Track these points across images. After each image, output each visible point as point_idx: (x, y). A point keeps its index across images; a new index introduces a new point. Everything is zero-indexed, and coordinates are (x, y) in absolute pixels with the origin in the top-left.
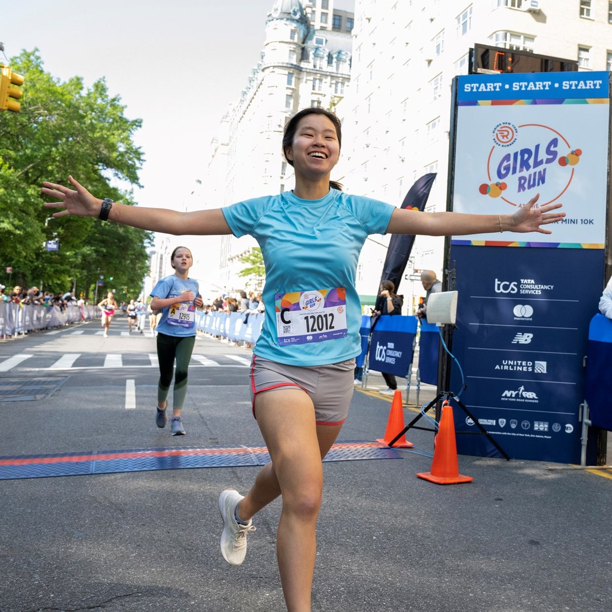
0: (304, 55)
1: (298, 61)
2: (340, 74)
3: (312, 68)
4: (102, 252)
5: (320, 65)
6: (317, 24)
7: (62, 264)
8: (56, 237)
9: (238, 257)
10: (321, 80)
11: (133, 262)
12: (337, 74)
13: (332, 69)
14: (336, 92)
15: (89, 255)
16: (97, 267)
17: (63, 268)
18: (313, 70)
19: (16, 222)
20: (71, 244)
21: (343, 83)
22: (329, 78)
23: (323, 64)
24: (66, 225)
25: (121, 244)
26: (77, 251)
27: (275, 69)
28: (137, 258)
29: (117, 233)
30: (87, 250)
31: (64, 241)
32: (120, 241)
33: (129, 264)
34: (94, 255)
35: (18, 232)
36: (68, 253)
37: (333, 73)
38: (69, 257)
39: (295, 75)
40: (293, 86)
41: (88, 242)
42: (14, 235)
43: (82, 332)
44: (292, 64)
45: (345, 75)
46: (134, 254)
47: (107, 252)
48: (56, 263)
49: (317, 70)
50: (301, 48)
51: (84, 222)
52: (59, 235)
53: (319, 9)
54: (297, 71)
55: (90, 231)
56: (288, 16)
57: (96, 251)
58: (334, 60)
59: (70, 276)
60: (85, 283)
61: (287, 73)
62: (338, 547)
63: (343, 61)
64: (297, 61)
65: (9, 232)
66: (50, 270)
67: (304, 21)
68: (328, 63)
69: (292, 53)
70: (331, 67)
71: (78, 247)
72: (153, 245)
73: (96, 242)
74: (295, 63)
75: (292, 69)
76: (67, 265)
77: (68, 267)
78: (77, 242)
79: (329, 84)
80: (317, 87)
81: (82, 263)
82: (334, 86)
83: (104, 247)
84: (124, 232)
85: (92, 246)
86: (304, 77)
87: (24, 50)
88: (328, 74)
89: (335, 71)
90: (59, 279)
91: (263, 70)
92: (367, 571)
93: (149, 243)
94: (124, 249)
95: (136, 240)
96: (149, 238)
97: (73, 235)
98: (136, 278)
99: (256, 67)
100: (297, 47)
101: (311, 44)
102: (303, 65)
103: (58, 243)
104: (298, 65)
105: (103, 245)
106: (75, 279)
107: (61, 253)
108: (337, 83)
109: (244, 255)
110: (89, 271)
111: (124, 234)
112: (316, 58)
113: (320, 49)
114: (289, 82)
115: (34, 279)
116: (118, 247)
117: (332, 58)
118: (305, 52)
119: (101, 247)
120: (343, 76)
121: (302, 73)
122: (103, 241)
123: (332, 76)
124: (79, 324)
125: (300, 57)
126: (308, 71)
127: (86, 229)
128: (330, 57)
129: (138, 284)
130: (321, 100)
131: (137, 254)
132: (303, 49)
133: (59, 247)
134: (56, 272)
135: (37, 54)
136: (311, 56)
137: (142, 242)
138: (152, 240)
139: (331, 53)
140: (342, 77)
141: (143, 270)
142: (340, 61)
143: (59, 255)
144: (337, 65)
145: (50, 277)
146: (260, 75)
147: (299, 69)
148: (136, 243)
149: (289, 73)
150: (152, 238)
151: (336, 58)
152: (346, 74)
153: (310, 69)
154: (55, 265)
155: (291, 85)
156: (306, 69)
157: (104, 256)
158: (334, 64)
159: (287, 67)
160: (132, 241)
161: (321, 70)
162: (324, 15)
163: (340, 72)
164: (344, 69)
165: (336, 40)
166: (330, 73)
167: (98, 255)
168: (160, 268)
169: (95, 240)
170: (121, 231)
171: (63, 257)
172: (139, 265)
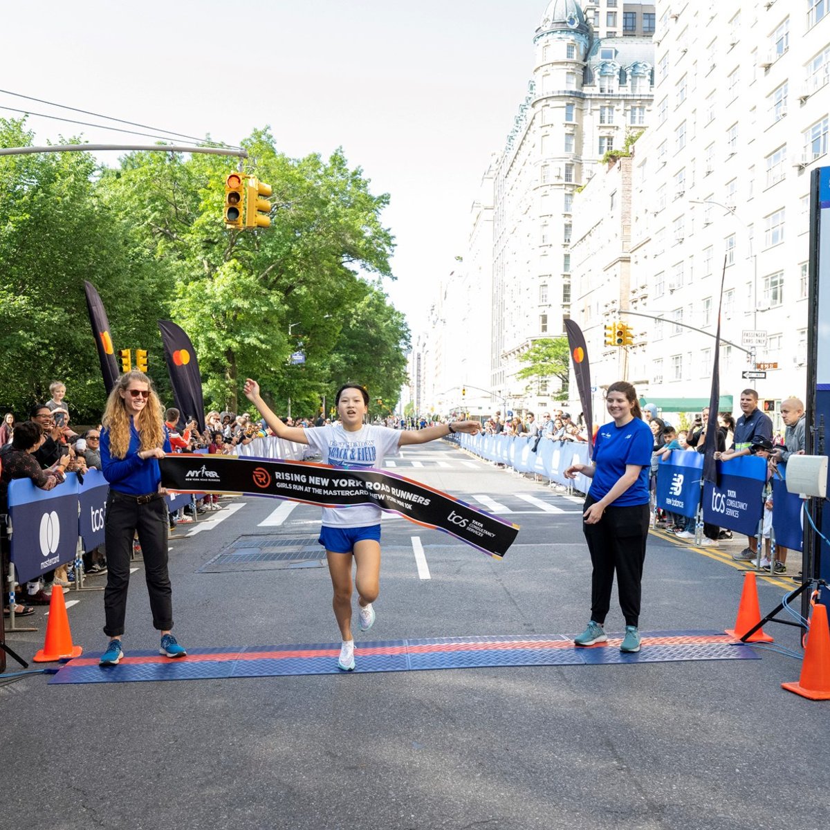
0: (586, 77)
1: (580, 85)
2: (637, 95)
3: (599, 92)
4: (353, 359)
5: (609, 86)
6: (602, 30)
7: (310, 379)
8: (301, 347)
9: (514, 353)
10: (611, 108)
11: (388, 370)
12: (634, 95)
13: (626, 90)
14: (633, 121)
15: (338, 364)
17: (312, 383)
18: (599, 95)
19: (262, 337)
20: (319, 354)
21: (642, 108)
22: (623, 102)
23: (613, 84)
24: (311, 332)
25: (374, 348)
26: (325, 360)
27: (550, 102)
28: (393, 364)
29: (368, 335)
30: (336, 358)
31: (310, 351)
32: (372, 345)
33: (384, 371)
34: (344, 364)
35: (264, 346)
36: (315, 364)
37: (627, 95)
39: (576, 106)
40: (574, 122)
41: (337, 349)
42: (259, 349)
44: (571, 92)
45: (645, 95)
46: (389, 360)
47: (358, 359)
48: (304, 378)
49: (605, 95)
50: (583, 67)
51: (331, 327)
52: (305, 345)
53: (603, 9)
54: (579, 100)
55: (339, 337)
56: (562, 27)
57: (346, 359)
58: (629, 77)
59: (319, 392)
61: (565, 105)
62: (696, 780)
63: (641, 77)
64: (577, 87)
65: (255, 348)
66: (297, 387)
67: (584, 29)
68: (620, 83)
69: (570, 76)
70: (625, 88)
71: (326, 356)
72: (410, 346)
73: (345, 348)
74: (574, 89)
75: (571, 99)
76: (317, 379)
77: (317, 382)
78: (325, 350)
79: (622, 112)
80: (606, 119)
81: (331, 376)
82: (629, 113)
83: (355, 353)
84: (376, 332)
85: (340, 353)
86: (588, 105)
87: (255, 130)
88: (621, 98)
89: (629, 92)
90: (308, 396)
91: (533, 106)
92: (734, 813)
93: (405, 344)
94: (378, 354)
95: (390, 342)
96: (405, 337)
97: (320, 344)
98: (392, 388)
99: (524, 102)
100: (577, 67)
101: (596, 60)
102: (587, 90)
103: (305, 354)
104: (580, 91)
105: (353, 351)
107: (308, 365)
108: (634, 108)
109: (521, 350)
111: (375, 335)
112: (603, 79)
113: (609, 65)
114: (569, 116)
115: (281, 398)
116: (370, 351)
117: (626, 75)
118: (588, 72)
119: (351, 353)
120: (642, 98)
121: (585, 101)
122: (353, 346)
123: (625, 100)
125: (581, 81)
126: (593, 97)
127: (334, 335)
128: (622, 74)
129: (394, 393)
130: (612, 135)
131: (392, 359)
132: (585, 68)
133: (306, 359)
134: (305, 388)
135: (269, 132)
136: (597, 76)
137: (397, 344)
138: (409, 340)
139: (624, 68)
140: (640, 100)
141: (400, 378)
142: (636, 77)
143: (306, 367)
144: (632, 84)
145: (299, 395)
146: (530, 112)
147: (581, 97)
148: (390, 346)
149: (568, 104)
150: (408, 337)
151: (631, 74)
152: (647, 94)
153: (596, 95)
154: (303, 380)
155: (572, 120)
156: (591, 95)
157: (355, 363)
158: (629, 83)
159: (565, 96)
160: (385, 343)
161: (611, 93)
162: (611, 14)
163: (637, 92)
164: (643, 87)
165: (630, 50)
166: (624, 95)
167: (347, 364)
168: (419, 370)
169: (344, 345)
170: (372, 332)
171: (311, 370)
172: (395, 372)
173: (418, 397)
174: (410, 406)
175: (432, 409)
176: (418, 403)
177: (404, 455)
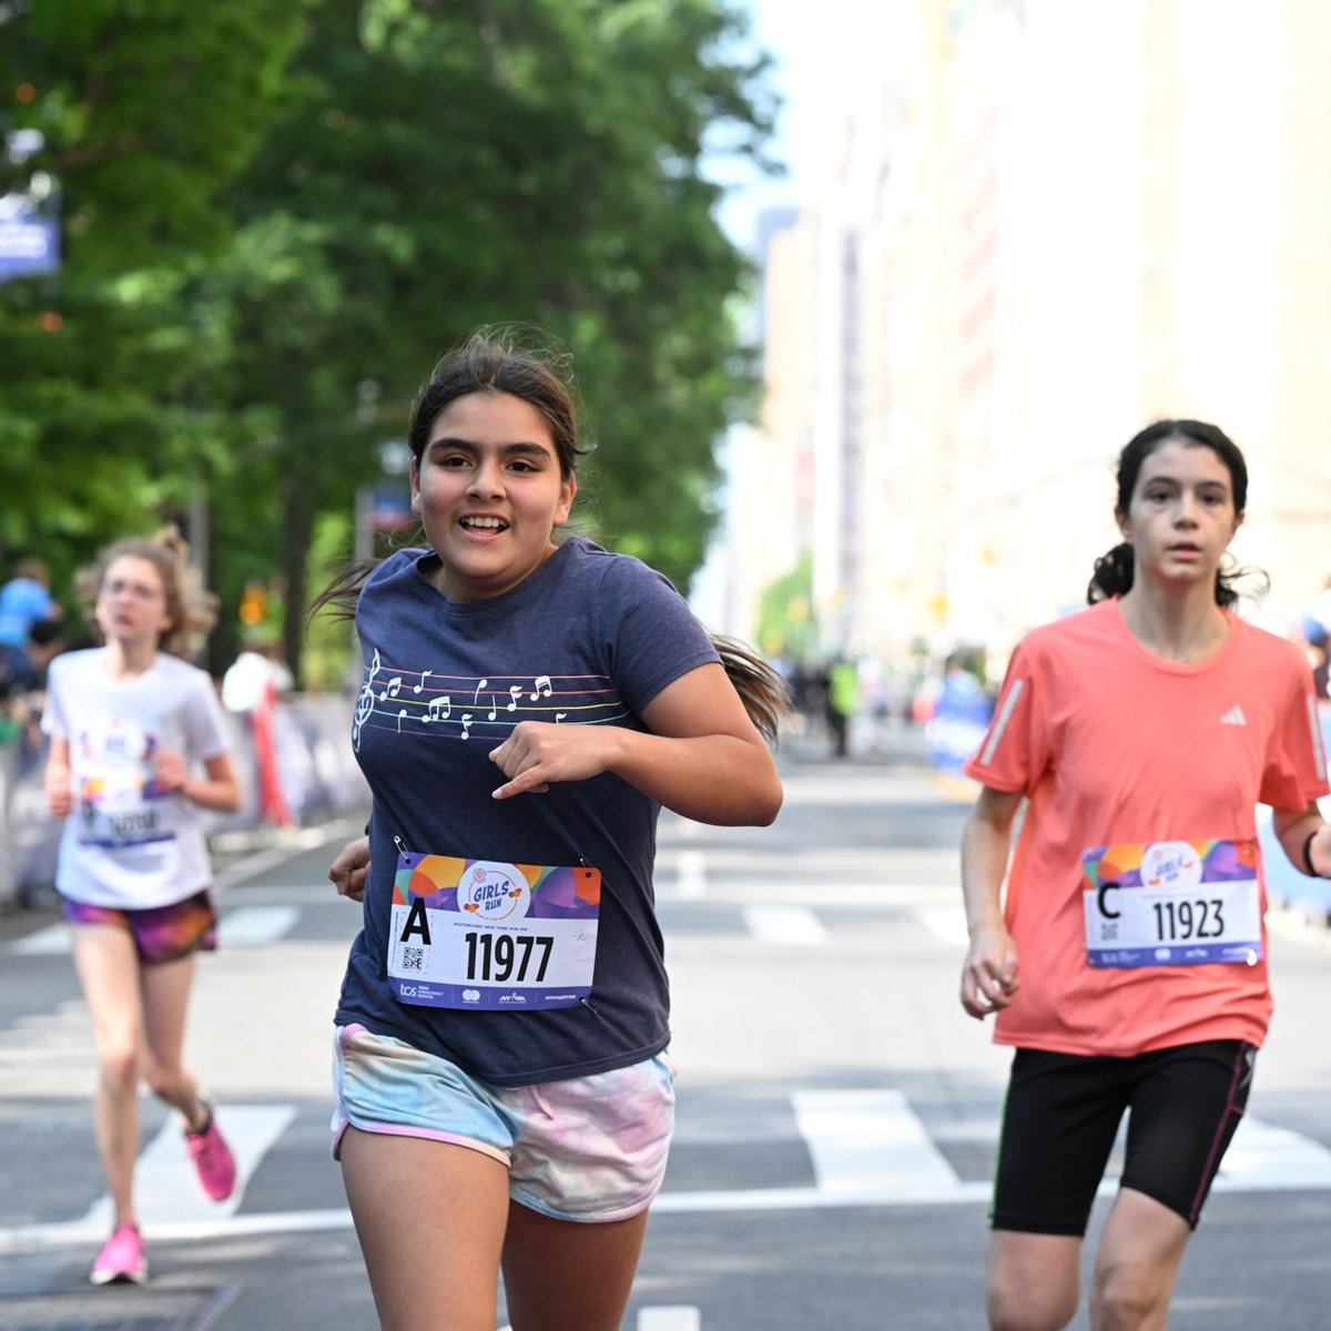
4: (385, 259)
7: (90, 379)
8: (33, 165)
11: (627, 326)
15: (288, 292)
16: (351, 384)
17: (102, 408)
20: (148, 216)
24: (98, 64)
25: (528, 183)
26: (195, 264)
28: (658, 288)
29: (481, 95)
30: (266, 250)
32: (514, 160)
33: (596, 345)
34: (327, 292)
36: (130, 289)
38: (144, 318)
43: (280, 919)
46: (629, 259)
47: (425, 255)
48: (53, 373)
51: (229, 31)
52: (52, 156)
55: (282, 100)
57: (339, 257)
59: (155, 472)
60: (272, 511)
71: (203, 238)
72: (774, 169)
73: (333, 183)
76: (134, 381)
77: (135, 404)
78: (192, 193)
81: (237, 367)
83: (399, 217)
84: (543, 78)
85: (303, 215)
90: (80, 501)
93: (747, 149)
95: (632, 138)
96: (738, 108)
97: (156, 143)
98: (655, 453)
103: (57, 212)
105: (384, 198)
106: (194, 495)
107: (80, 289)
110: (298, 413)
111: (536, 97)
116: (510, 202)
119: (372, 216)
122: (382, 169)
124: (251, 852)
127: (251, 87)
129: (676, 494)
131: (652, 252)
133: (64, 247)
134: (55, 441)
137: (689, 147)
138: (765, 128)
141: (711, 385)
143: (65, 308)
148: (641, 163)
150: (761, 108)
154: (45, 390)
157: (402, 283)
160: (606, 149)
167: (352, 288)
168: (850, 344)
169: (327, 164)
170: (516, 70)
171: (98, 320)
172: (677, 344)
173: (849, 524)
174: (793, 587)
175: (940, 606)
176: (849, 564)
177: (711, 875)
